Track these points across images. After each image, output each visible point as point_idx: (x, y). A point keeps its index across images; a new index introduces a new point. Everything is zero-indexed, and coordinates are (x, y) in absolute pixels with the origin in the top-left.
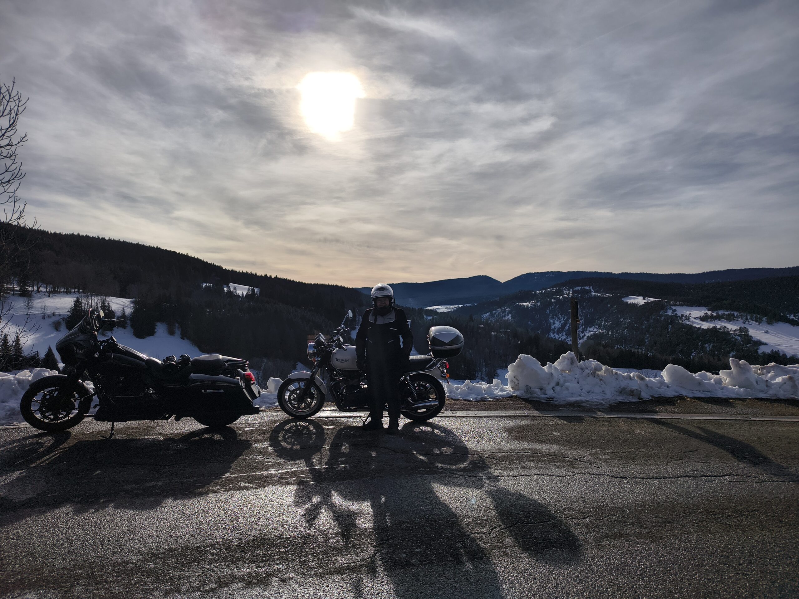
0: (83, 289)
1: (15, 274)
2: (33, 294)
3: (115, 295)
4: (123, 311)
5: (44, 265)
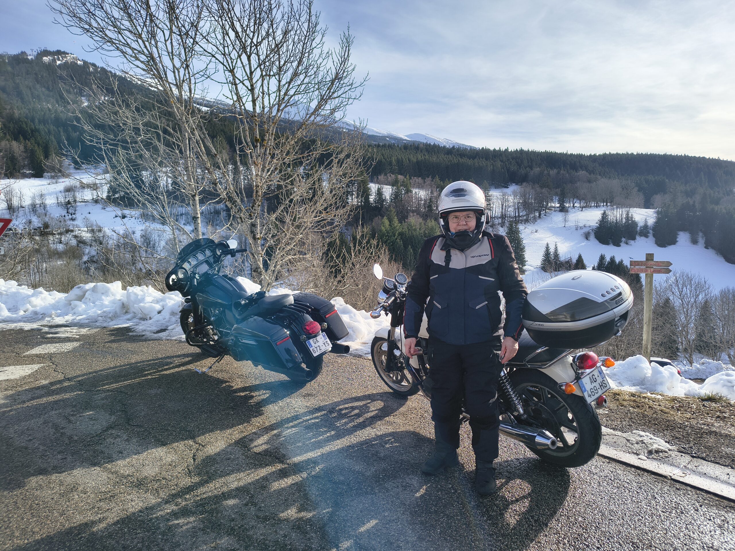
0: (611, 202)
1: (556, 194)
2: (569, 209)
3: (639, 207)
4: (646, 221)
5: (578, 184)
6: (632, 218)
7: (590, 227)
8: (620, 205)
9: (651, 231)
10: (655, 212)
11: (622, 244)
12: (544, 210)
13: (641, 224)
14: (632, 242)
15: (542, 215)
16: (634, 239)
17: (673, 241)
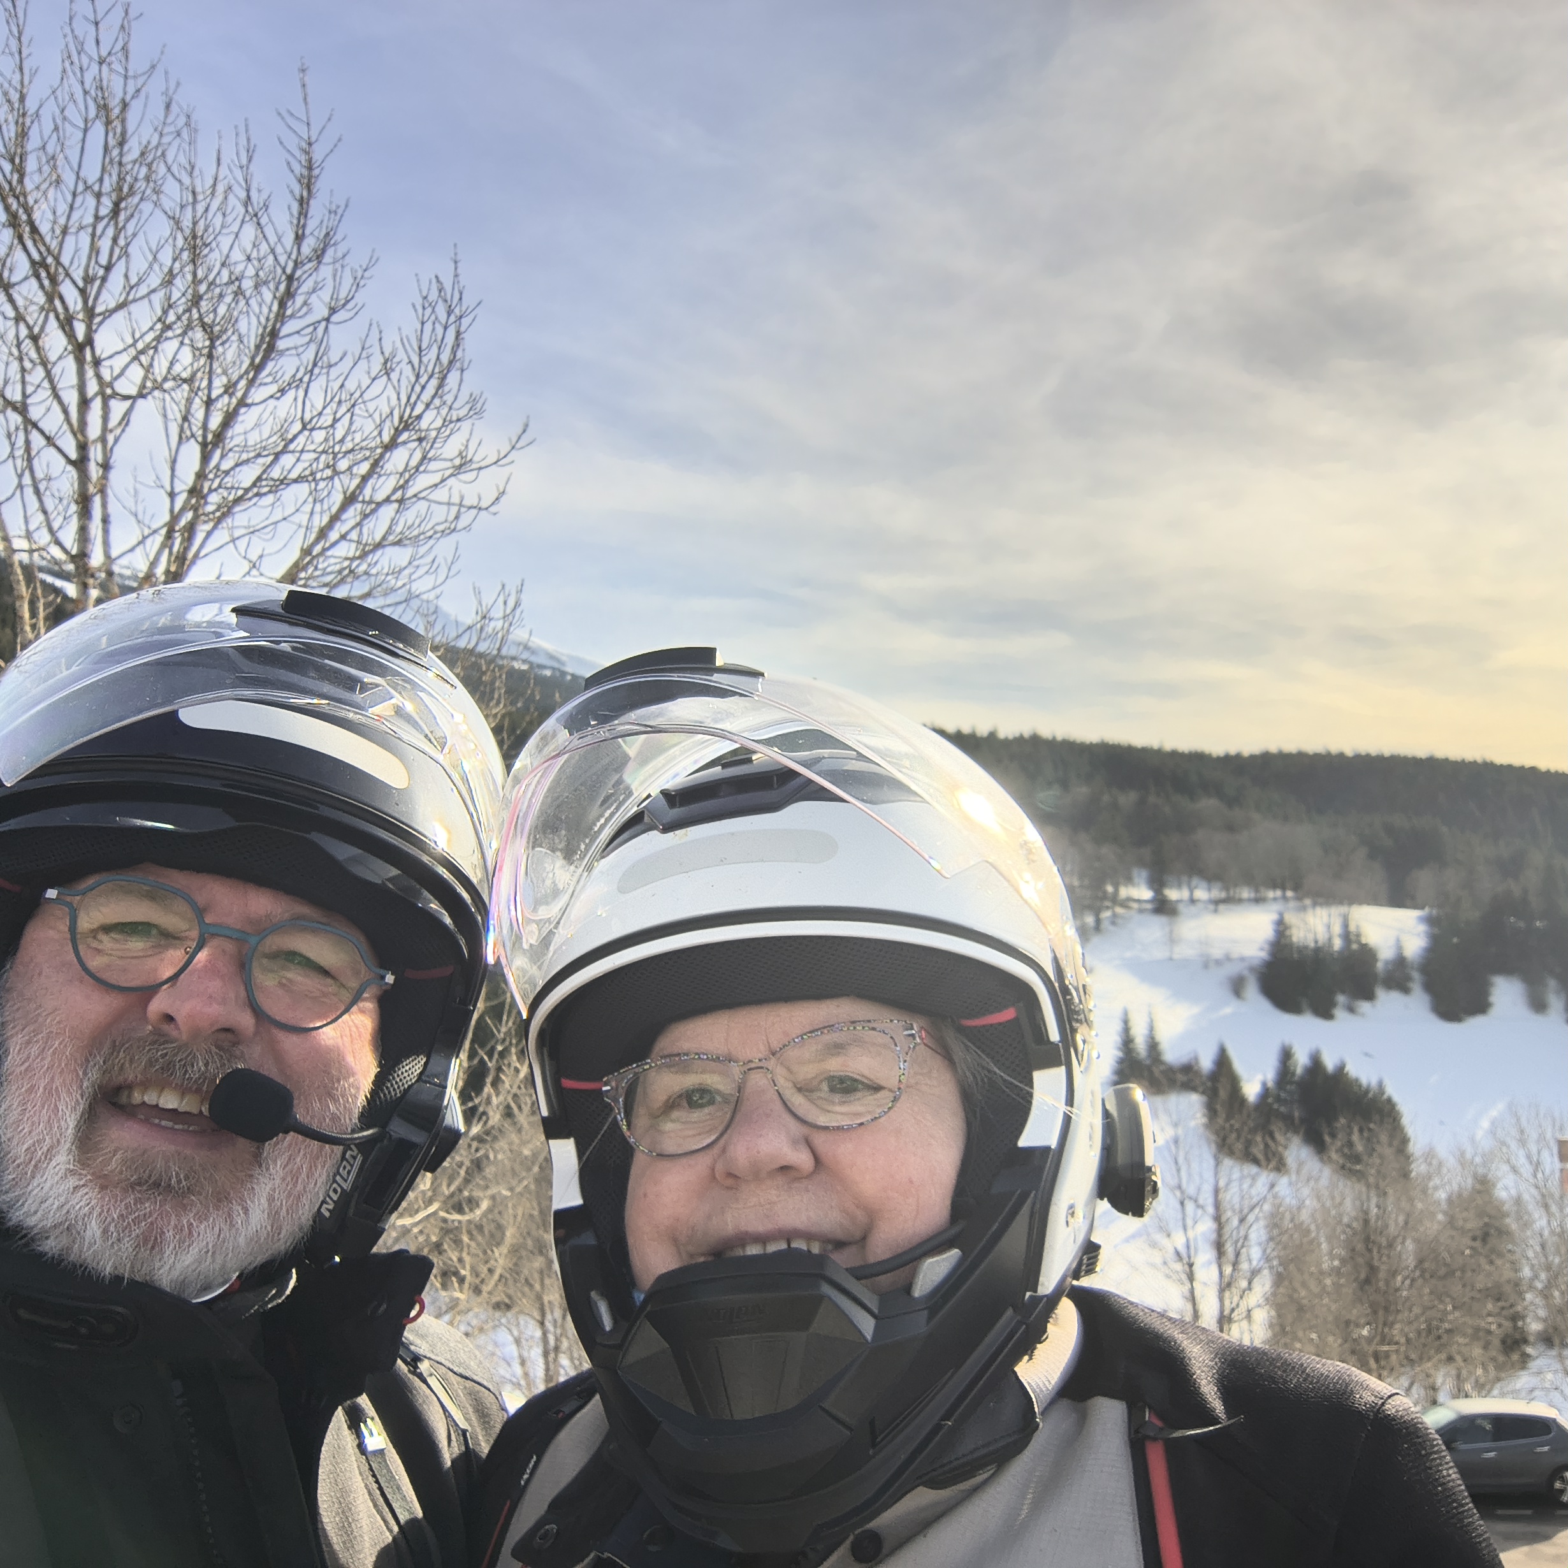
0: (1296, 889)
1: (1141, 863)
2: (1181, 908)
3: (1375, 901)
4: (1399, 947)
5: (1200, 835)
6: (1358, 935)
7: (1242, 959)
8: (1325, 898)
9: (1416, 975)
10: (1422, 919)
11: (1340, 1013)
12: (1108, 908)
13: (1386, 953)
14: (1364, 1006)
15: (1105, 924)
16: (1369, 996)
17: (1479, 1005)
